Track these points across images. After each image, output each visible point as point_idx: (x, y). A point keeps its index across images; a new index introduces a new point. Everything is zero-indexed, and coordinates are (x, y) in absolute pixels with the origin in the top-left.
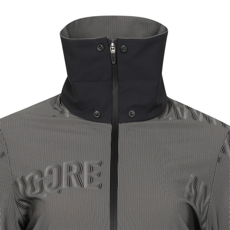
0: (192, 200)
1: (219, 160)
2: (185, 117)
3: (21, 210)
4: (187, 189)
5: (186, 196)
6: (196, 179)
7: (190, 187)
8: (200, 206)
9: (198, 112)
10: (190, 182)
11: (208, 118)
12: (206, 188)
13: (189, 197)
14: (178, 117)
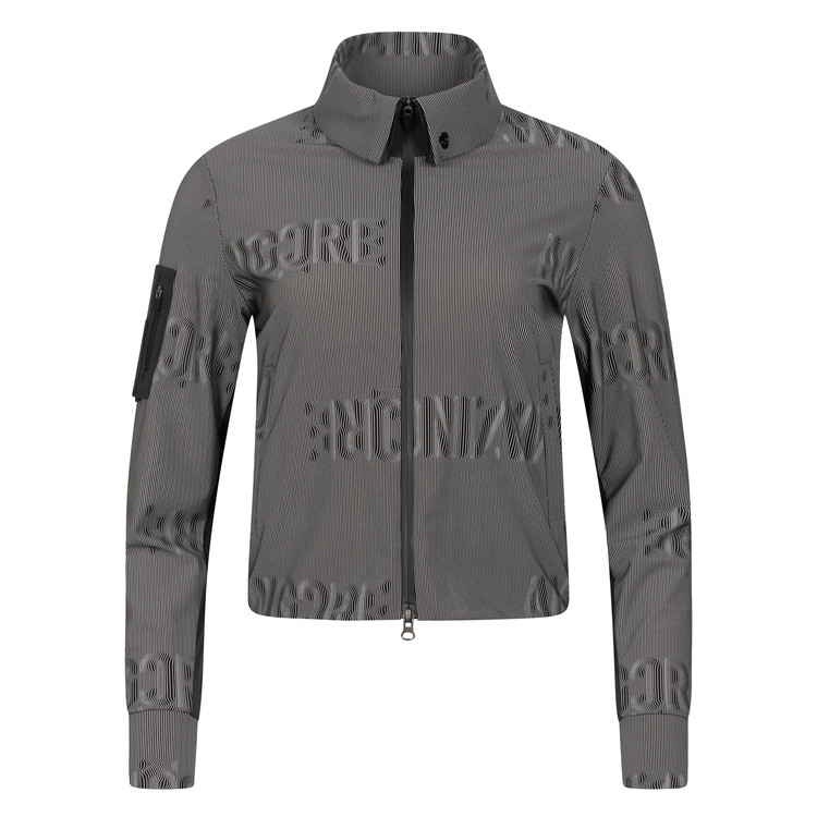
0: (549, 275)
1: (597, 207)
2: (532, 139)
3: (244, 292)
4: (542, 259)
5: (539, 272)
6: (558, 241)
7: (548, 255)
8: (560, 279)
9: (556, 129)
10: (547, 246)
11: (573, 140)
12: (572, 252)
13: (544, 273)
14: (522, 139)
